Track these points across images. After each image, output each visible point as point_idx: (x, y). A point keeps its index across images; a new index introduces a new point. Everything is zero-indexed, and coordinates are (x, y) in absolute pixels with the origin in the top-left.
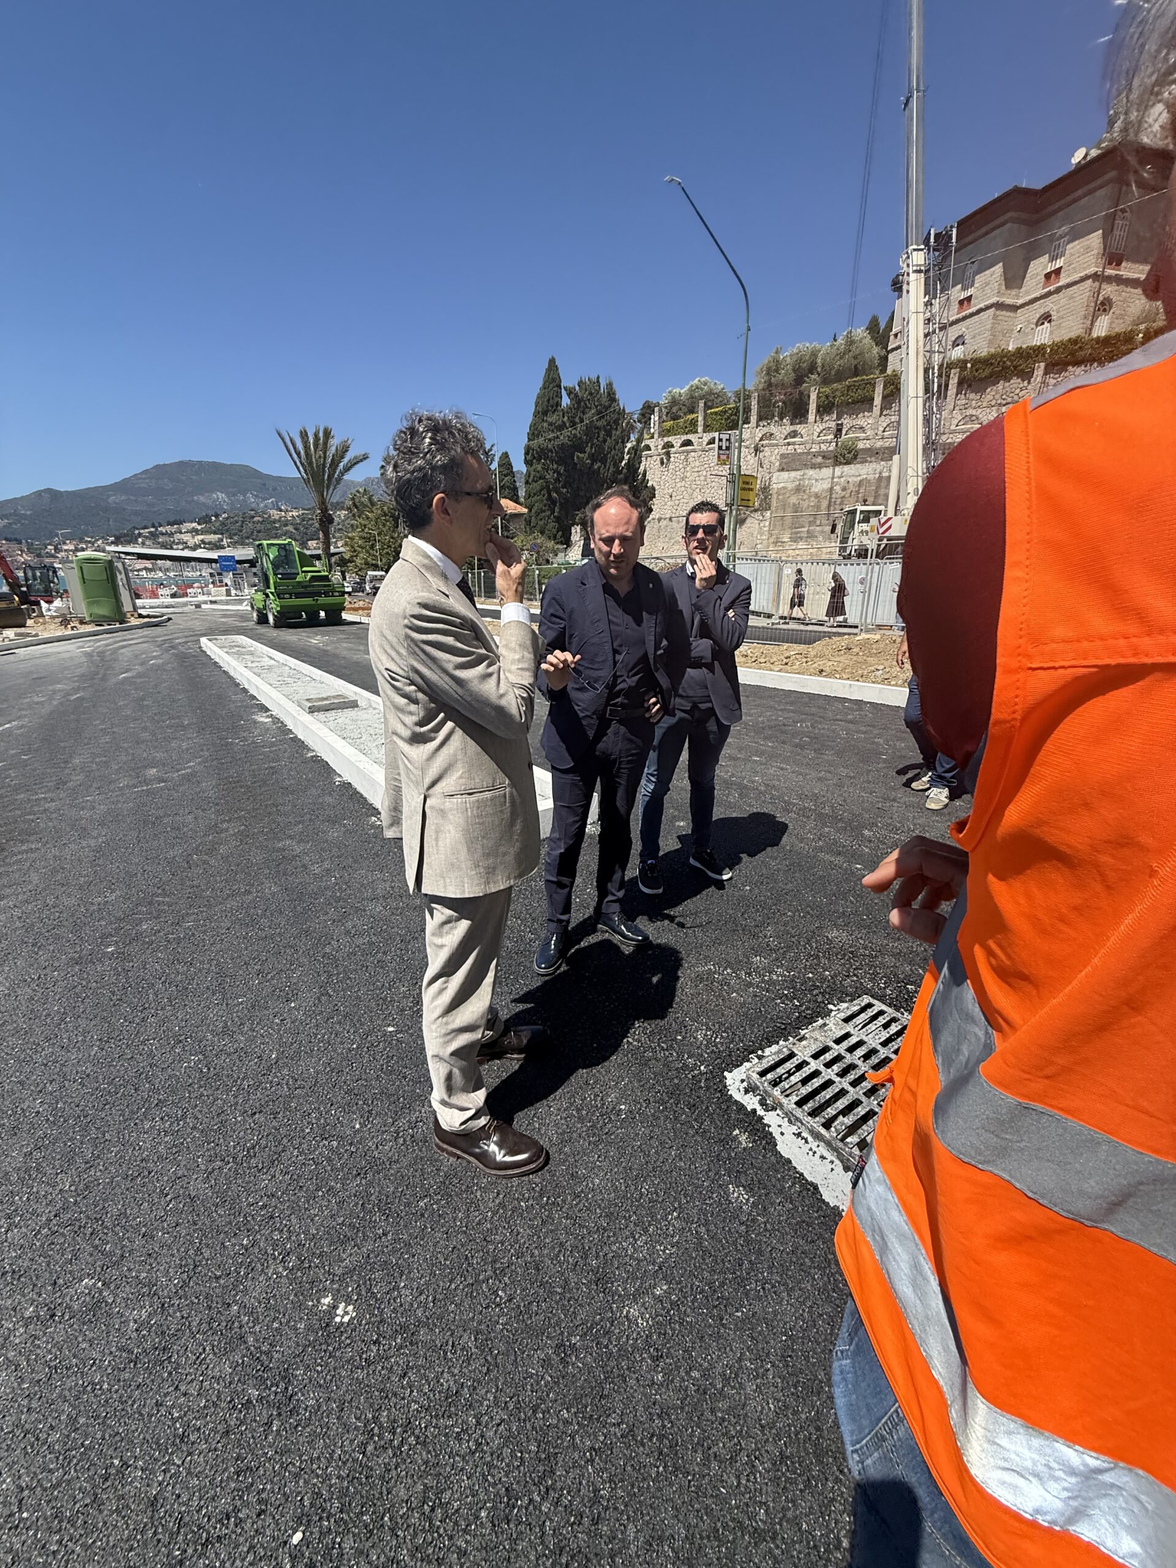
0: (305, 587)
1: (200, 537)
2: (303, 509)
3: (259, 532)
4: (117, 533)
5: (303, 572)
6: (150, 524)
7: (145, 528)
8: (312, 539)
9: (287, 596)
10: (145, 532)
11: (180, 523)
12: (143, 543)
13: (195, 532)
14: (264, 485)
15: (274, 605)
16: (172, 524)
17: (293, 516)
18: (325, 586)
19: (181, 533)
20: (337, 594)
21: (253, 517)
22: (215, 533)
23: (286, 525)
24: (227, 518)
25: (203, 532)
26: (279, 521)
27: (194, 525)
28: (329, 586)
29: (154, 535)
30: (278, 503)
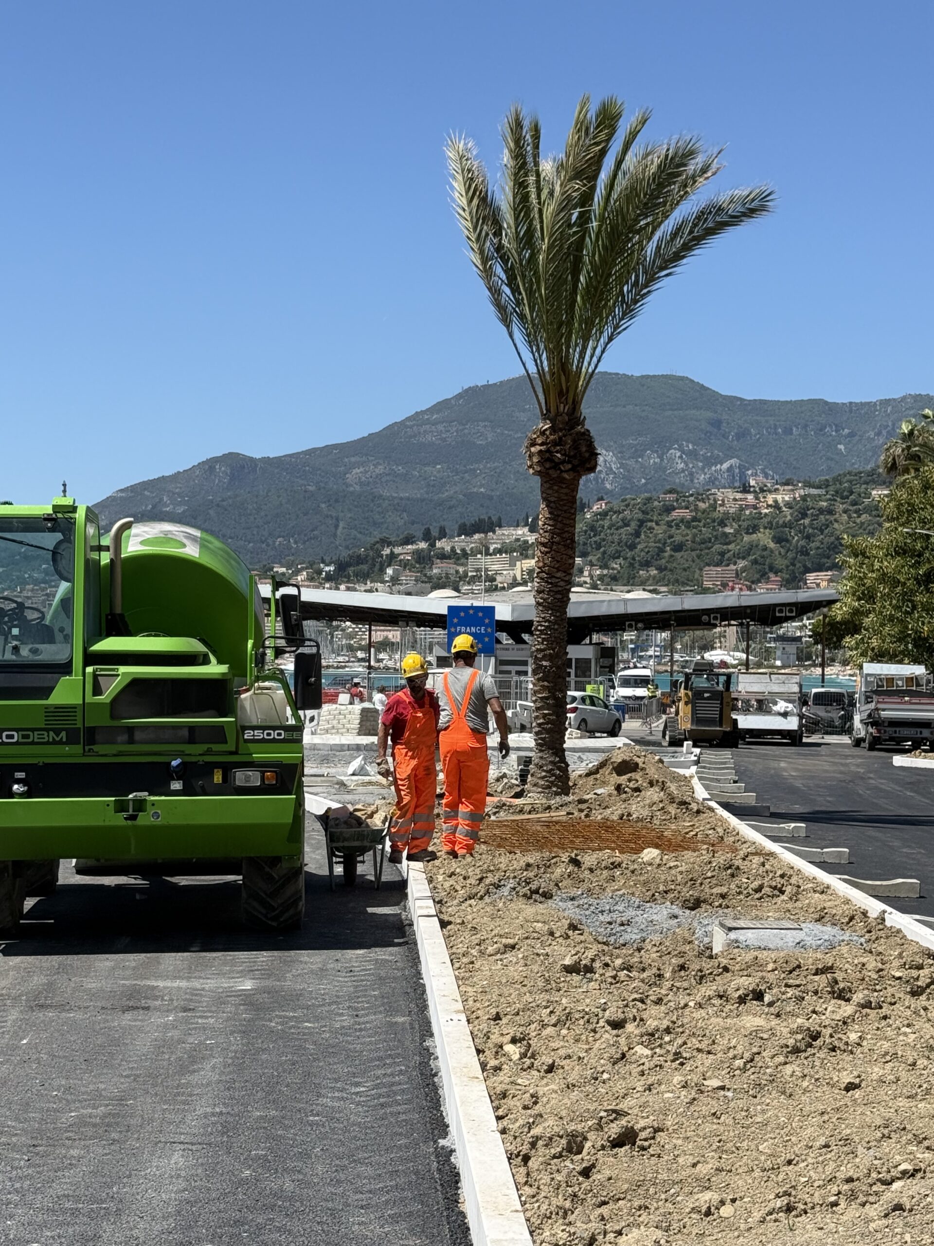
2: (808, 484)
3: (678, 548)
4: (344, 554)
6: (419, 534)
7: (408, 541)
8: (819, 568)
10: (405, 552)
11: (486, 526)
12: (395, 580)
14: (717, 424)
16: (467, 530)
17: (776, 506)
21: (669, 509)
23: (753, 529)
24: (604, 514)
26: (737, 518)
27: (522, 532)
29: (422, 560)
30: (743, 469)
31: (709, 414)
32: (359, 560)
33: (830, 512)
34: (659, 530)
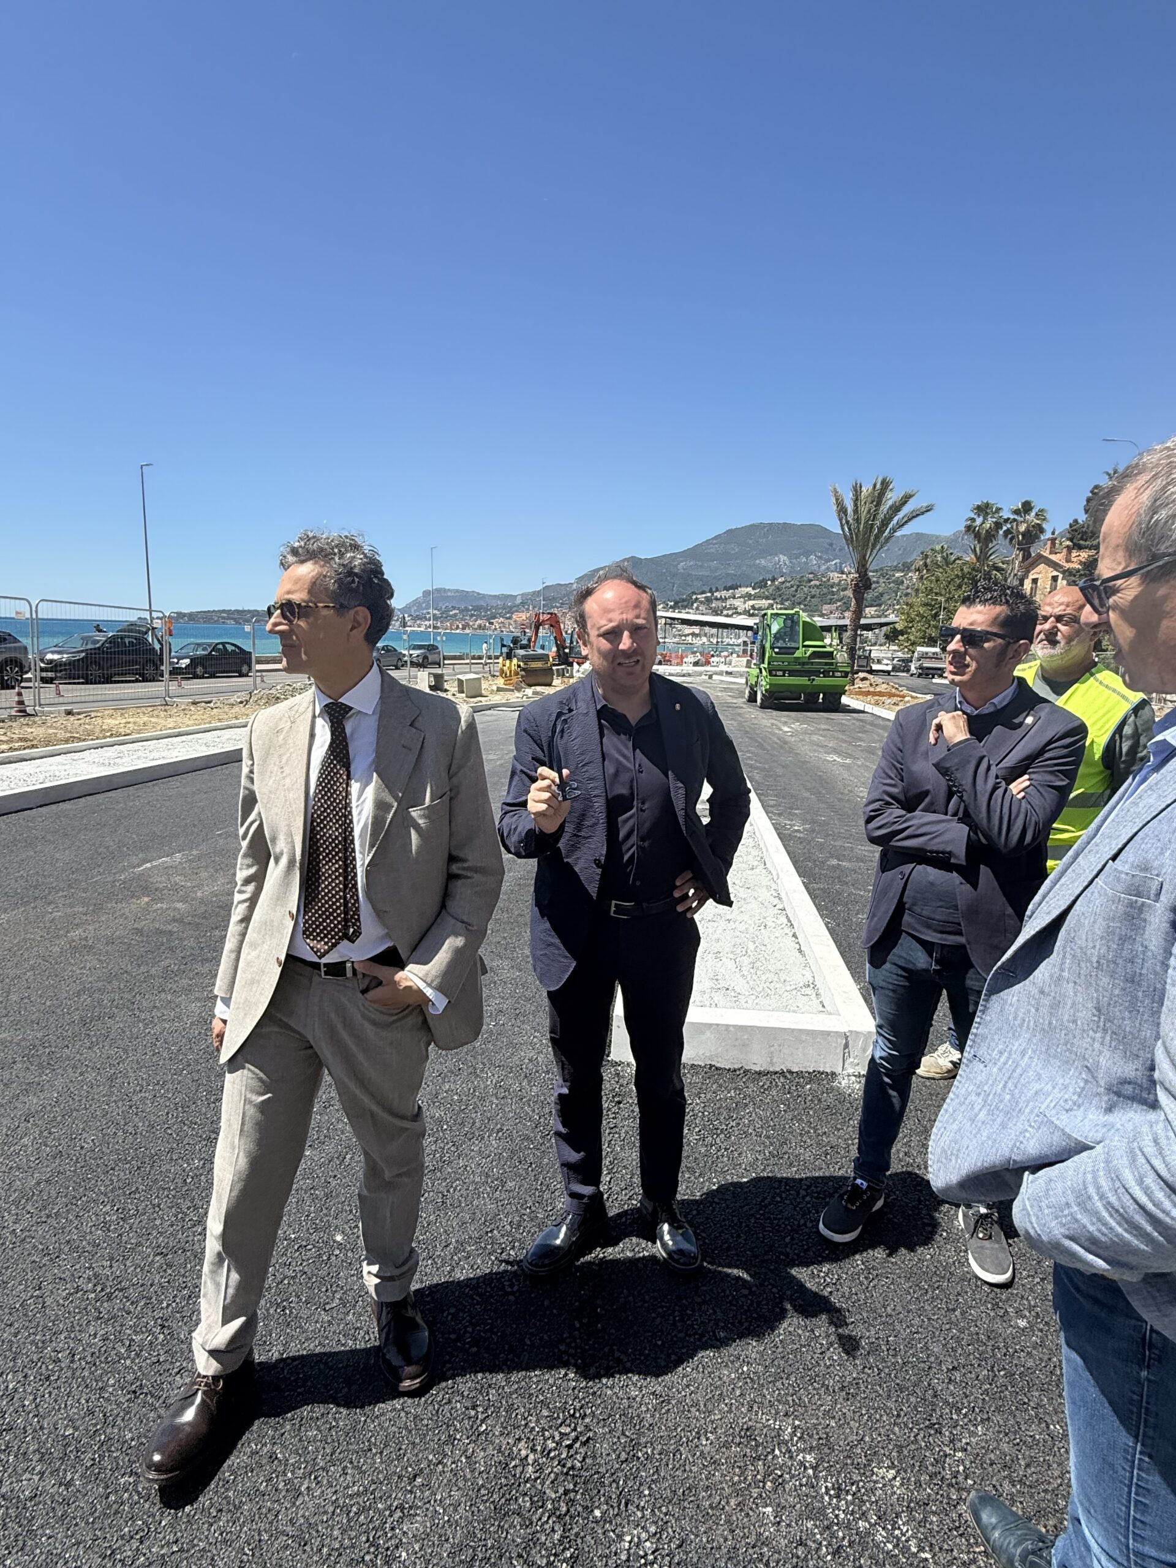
0: (804, 664)
1: (751, 603)
3: (813, 597)
4: (677, 598)
5: (804, 646)
6: (707, 589)
7: (703, 592)
8: (871, 606)
9: (781, 673)
10: (701, 597)
11: (735, 587)
12: (697, 609)
13: (749, 597)
14: (831, 545)
15: (764, 684)
16: (727, 589)
18: (826, 664)
19: (734, 598)
20: (839, 674)
21: (810, 581)
22: (767, 598)
23: (845, 589)
24: (783, 583)
25: (756, 597)
26: (839, 584)
27: (749, 590)
28: (832, 664)
29: (708, 600)
30: (841, 564)
31: (828, 541)
32: (684, 600)
33: (878, 582)
34: (806, 589)
